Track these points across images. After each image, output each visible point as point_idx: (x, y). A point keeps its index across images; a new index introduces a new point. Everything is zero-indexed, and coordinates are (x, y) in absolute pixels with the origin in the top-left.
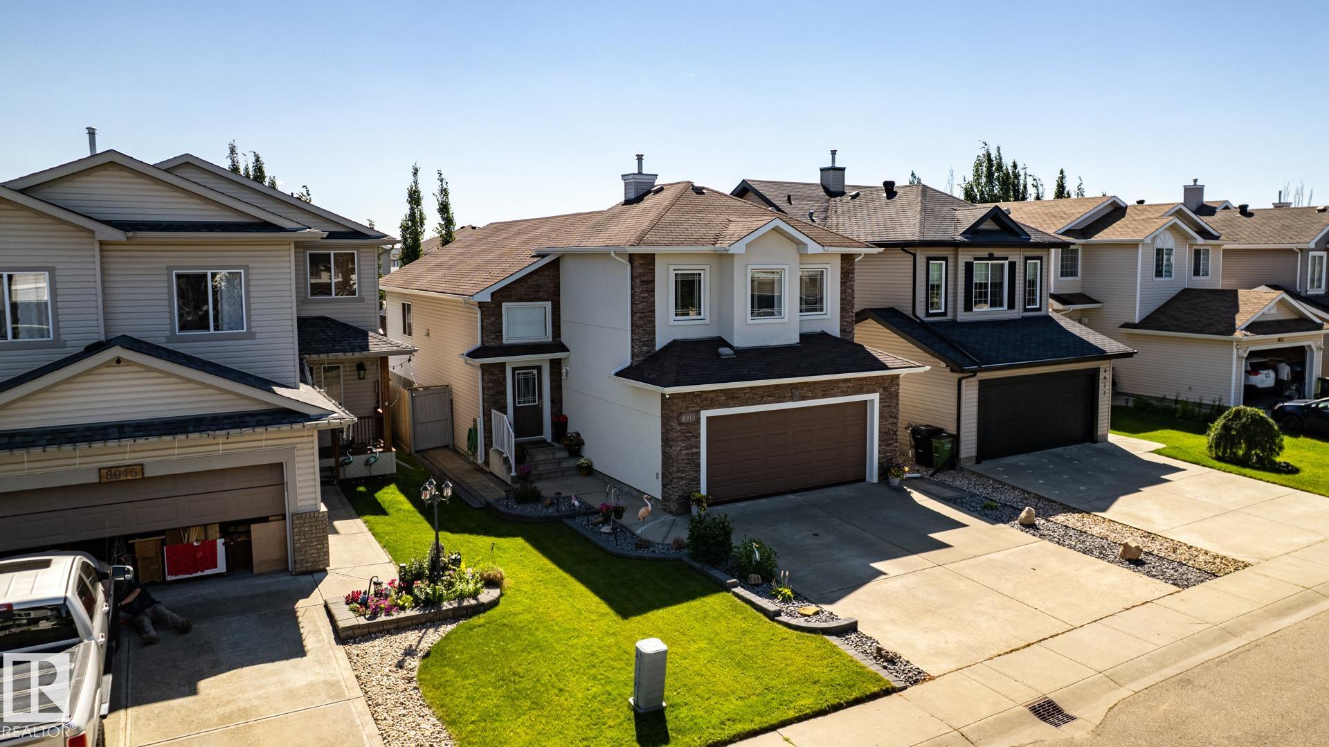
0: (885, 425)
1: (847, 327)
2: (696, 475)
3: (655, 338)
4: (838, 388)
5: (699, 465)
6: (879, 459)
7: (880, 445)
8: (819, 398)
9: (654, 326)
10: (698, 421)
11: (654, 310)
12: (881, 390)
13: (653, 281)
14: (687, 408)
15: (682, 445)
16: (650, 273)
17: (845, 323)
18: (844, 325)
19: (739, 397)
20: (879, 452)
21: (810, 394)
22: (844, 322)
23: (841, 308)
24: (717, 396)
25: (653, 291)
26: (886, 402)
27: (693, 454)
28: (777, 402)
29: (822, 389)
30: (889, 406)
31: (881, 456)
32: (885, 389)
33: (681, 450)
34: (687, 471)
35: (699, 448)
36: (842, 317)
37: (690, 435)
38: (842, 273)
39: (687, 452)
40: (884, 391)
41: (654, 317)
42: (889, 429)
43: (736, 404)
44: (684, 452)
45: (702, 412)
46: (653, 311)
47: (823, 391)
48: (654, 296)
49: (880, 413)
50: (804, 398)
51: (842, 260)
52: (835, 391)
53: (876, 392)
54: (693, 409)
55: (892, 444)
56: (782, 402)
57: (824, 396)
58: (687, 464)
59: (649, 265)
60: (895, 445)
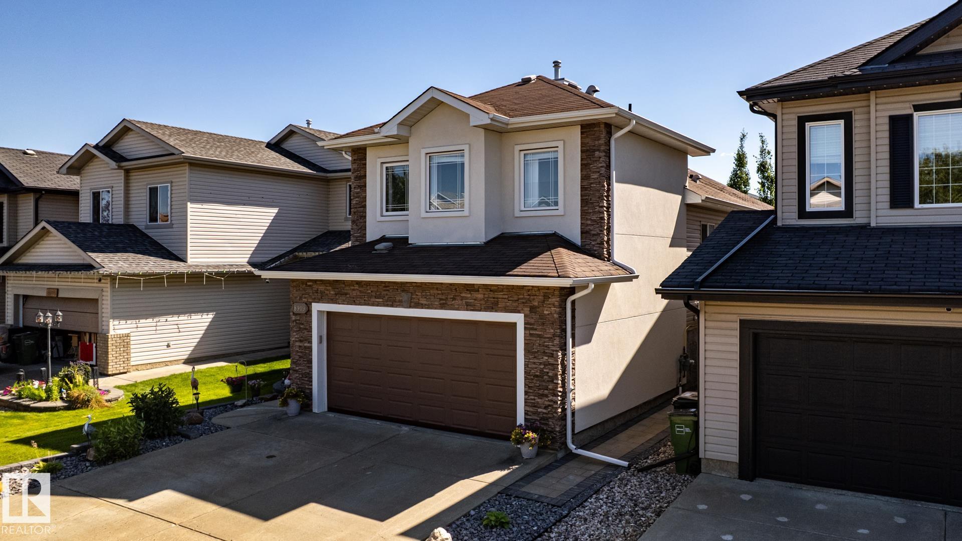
0: (534, 363)
1: (592, 228)
2: (308, 371)
3: (365, 234)
4: (462, 298)
5: (310, 361)
6: (526, 414)
7: (526, 393)
8: (436, 309)
9: (366, 222)
10: (309, 312)
11: (365, 205)
12: (527, 310)
13: (365, 176)
14: (301, 298)
15: (296, 336)
16: (362, 168)
17: (589, 222)
18: (588, 225)
19: (346, 294)
20: (525, 402)
21: (423, 301)
22: (587, 219)
23: (582, 200)
24: (327, 290)
25: (365, 186)
26: (536, 329)
27: (305, 347)
28: (387, 306)
29: (440, 296)
30: (539, 336)
31: (528, 409)
32: (533, 309)
33: (296, 341)
34: (300, 365)
35: (310, 342)
36: (584, 214)
37: (302, 326)
38: (582, 151)
39: (301, 345)
40: (531, 311)
41: (366, 212)
42: (542, 370)
43: (344, 301)
44: (298, 344)
45: (313, 304)
46: (365, 207)
47: (441, 299)
48: (365, 191)
49: (525, 344)
50: (418, 305)
51: (582, 133)
52: (457, 302)
53: (519, 312)
54: (306, 300)
55: (547, 396)
56: (392, 306)
57: (443, 306)
58: (300, 357)
59: (361, 160)
60: (551, 398)
